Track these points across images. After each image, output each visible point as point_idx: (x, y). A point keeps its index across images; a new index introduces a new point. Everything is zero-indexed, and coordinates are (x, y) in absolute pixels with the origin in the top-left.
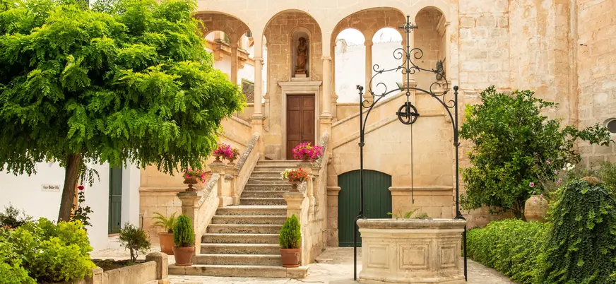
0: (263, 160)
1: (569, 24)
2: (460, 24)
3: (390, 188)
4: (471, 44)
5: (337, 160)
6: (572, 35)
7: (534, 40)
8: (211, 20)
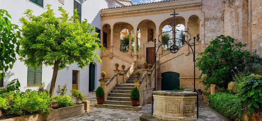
0: (137, 68)
1: (248, 17)
2: (205, 20)
3: (179, 78)
4: (209, 27)
5: (161, 69)
6: (249, 21)
7: (234, 24)
8: (123, 25)
